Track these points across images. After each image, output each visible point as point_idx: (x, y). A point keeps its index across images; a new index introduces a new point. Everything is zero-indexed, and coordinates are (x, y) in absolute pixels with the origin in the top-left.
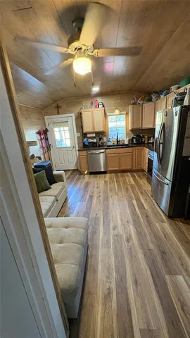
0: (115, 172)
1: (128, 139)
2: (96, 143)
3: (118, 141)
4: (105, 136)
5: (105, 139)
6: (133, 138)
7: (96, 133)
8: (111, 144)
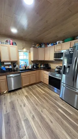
0: (27, 86)
1: (31, 66)
2: (11, 69)
3: (25, 67)
4: (17, 64)
5: (17, 66)
6: (34, 65)
7: (12, 62)
8: (22, 69)
